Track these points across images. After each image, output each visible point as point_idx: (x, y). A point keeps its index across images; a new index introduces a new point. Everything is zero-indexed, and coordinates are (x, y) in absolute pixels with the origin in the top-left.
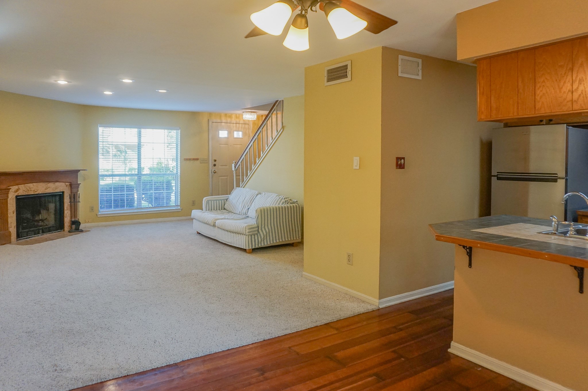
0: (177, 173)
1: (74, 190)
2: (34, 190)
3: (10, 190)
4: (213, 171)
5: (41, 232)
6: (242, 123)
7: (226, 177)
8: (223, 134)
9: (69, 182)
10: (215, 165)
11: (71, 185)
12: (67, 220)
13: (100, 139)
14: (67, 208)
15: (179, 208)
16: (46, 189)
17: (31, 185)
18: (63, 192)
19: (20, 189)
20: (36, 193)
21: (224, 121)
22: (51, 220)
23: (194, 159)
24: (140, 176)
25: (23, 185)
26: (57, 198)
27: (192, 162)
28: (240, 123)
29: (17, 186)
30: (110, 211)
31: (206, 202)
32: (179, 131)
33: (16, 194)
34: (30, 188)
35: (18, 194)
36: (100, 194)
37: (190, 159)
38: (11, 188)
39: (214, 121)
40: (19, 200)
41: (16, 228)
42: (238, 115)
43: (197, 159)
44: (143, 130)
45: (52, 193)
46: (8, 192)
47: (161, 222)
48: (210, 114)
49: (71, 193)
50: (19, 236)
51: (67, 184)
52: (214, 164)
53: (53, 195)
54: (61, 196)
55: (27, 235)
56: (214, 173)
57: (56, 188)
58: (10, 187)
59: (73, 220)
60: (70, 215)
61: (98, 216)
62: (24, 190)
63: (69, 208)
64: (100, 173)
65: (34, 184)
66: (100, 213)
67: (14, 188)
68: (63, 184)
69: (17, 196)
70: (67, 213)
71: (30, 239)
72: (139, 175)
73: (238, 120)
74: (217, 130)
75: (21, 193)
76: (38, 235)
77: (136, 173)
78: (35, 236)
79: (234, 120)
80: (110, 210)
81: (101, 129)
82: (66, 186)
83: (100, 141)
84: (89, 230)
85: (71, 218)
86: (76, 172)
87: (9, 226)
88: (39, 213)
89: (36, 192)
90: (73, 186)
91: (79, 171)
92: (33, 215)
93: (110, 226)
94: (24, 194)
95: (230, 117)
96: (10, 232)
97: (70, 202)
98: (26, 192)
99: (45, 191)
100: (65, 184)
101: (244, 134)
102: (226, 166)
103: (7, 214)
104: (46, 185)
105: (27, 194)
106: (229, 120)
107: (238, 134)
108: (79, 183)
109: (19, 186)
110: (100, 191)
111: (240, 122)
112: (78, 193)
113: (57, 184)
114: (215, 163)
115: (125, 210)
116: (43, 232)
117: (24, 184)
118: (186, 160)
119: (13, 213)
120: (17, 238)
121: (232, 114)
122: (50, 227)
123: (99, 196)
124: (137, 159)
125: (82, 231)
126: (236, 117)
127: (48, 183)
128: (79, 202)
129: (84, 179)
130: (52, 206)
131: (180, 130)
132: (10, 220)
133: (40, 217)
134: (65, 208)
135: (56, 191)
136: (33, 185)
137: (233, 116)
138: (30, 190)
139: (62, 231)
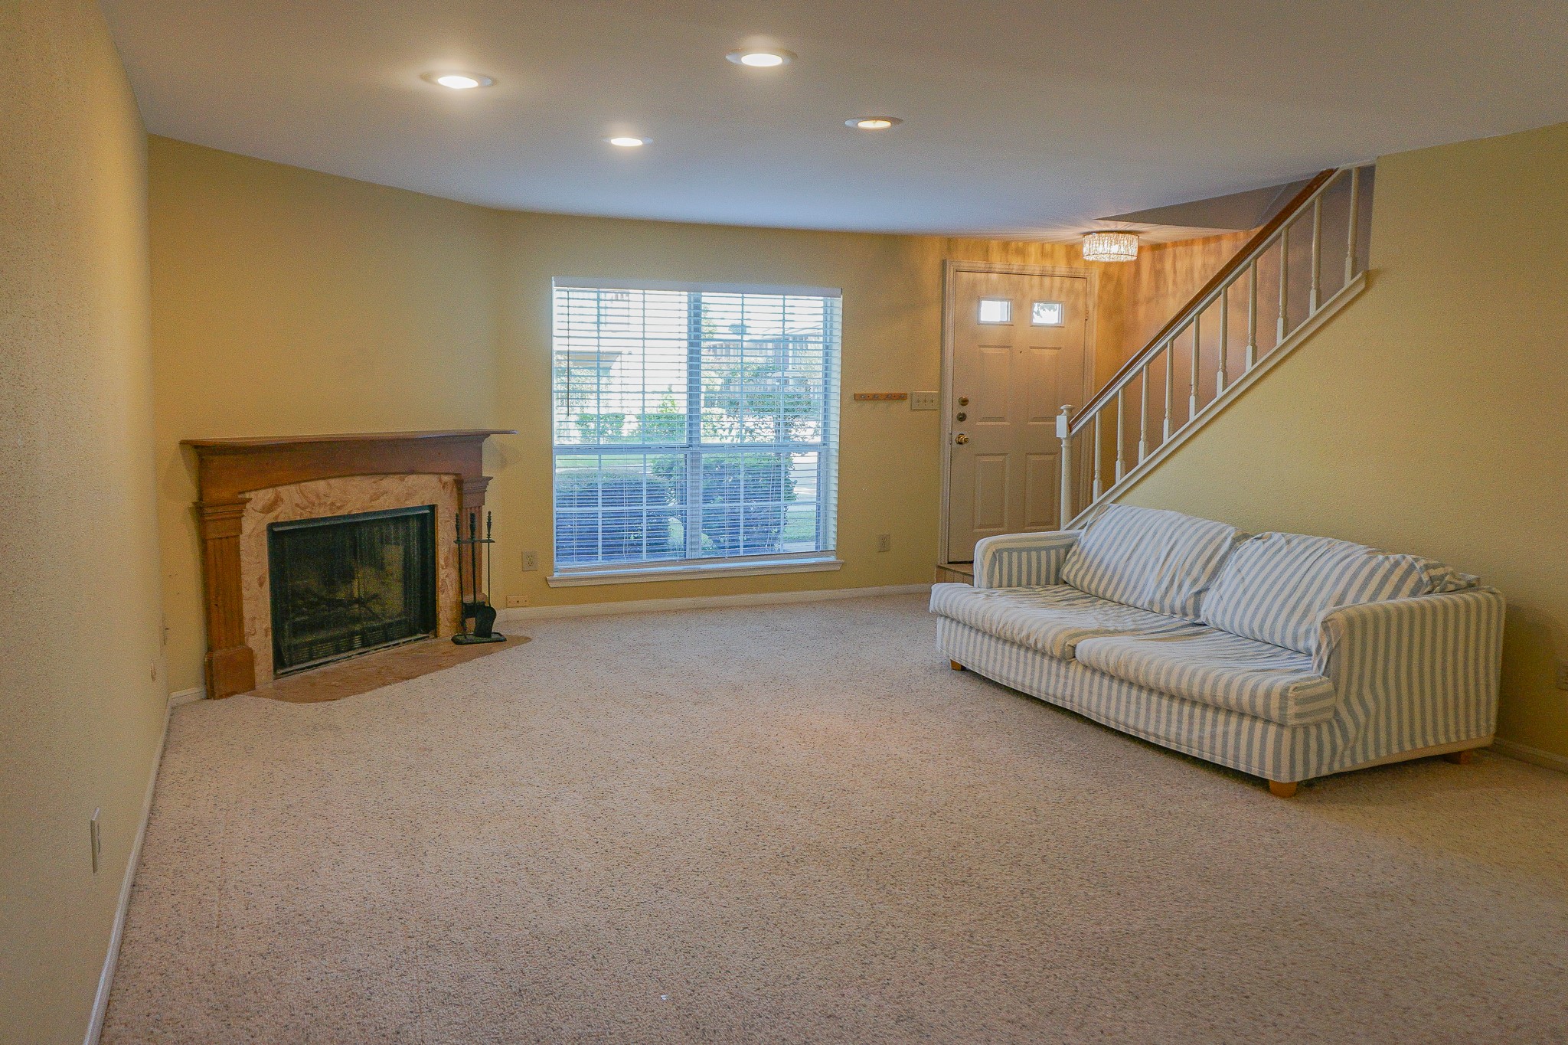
0: (824, 444)
1: (471, 500)
2: (333, 504)
3: (248, 506)
4: (955, 437)
5: (357, 641)
6: (1065, 274)
7: (1000, 459)
8: (993, 312)
9: (455, 474)
10: (962, 418)
11: (459, 483)
12: (447, 599)
13: (556, 325)
14: (446, 559)
15: (832, 559)
16: (374, 498)
17: (320, 486)
18: (432, 508)
19: (282, 500)
20: (340, 513)
21: (998, 265)
22: (394, 601)
23: (889, 397)
24: (698, 454)
25: (293, 488)
26: (414, 526)
27: (882, 405)
28: (1057, 273)
29: (271, 489)
30: (591, 569)
32: (838, 302)
33: (270, 518)
34: (318, 496)
35: (277, 517)
36: (556, 509)
37: (875, 398)
38: (250, 500)
39: (965, 265)
40: (279, 537)
41: (270, 637)
42: (1048, 247)
43: (902, 397)
44: (707, 298)
45: (395, 510)
46: (241, 511)
47: (772, 605)
48: (950, 242)
49: (460, 509)
50: (281, 661)
51: (445, 478)
52: (960, 414)
53: (400, 519)
54: (426, 519)
55: (311, 655)
56: (960, 443)
57: (409, 495)
58: (247, 496)
59: (469, 599)
60: (456, 585)
61: (551, 584)
62: (297, 505)
63: (453, 560)
64: (556, 442)
65: (332, 481)
66: (556, 575)
67: (261, 498)
68: (434, 479)
69: (271, 526)
70: (446, 575)
71: (323, 668)
72: (693, 447)
73: (1048, 264)
74: (975, 296)
75: (286, 513)
76: (350, 653)
77: (684, 440)
78: (338, 657)
79: (1034, 264)
80: (593, 563)
81: (558, 294)
82: (444, 487)
83: (555, 332)
84: (522, 633)
85: (461, 592)
86: (474, 442)
87: (246, 630)
88: (348, 576)
89: (339, 508)
90: (466, 487)
91: (487, 434)
92: (329, 583)
93: (597, 617)
94: (298, 518)
95: (1021, 252)
96: (251, 651)
97: (458, 541)
98: (303, 509)
99: (373, 504)
100: (440, 480)
101: (1071, 312)
102: (1002, 419)
103: (239, 589)
104: (374, 486)
105: (306, 516)
106: (1016, 263)
107: (1047, 316)
108: (485, 474)
109: (280, 489)
110: (555, 501)
111: (1057, 269)
112: (485, 510)
113: (412, 480)
114: (963, 409)
115: (645, 565)
116: (366, 643)
117: (299, 482)
118: (860, 398)
119: (261, 585)
120: (275, 670)
121: (1027, 243)
122: (390, 625)
123: (555, 516)
124: (685, 396)
125: (501, 639)
126: (1044, 254)
127: (381, 477)
128: (489, 541)
129: (504, 463)
130: (394, 555)
131: (841, 299)
132: (248, 610)
133: (357, 589)
134: (441, 562)
135: (410, 504)
136: (329, 485)
137: (1033, 250)
138: (317, 502)
139: (431, 636)
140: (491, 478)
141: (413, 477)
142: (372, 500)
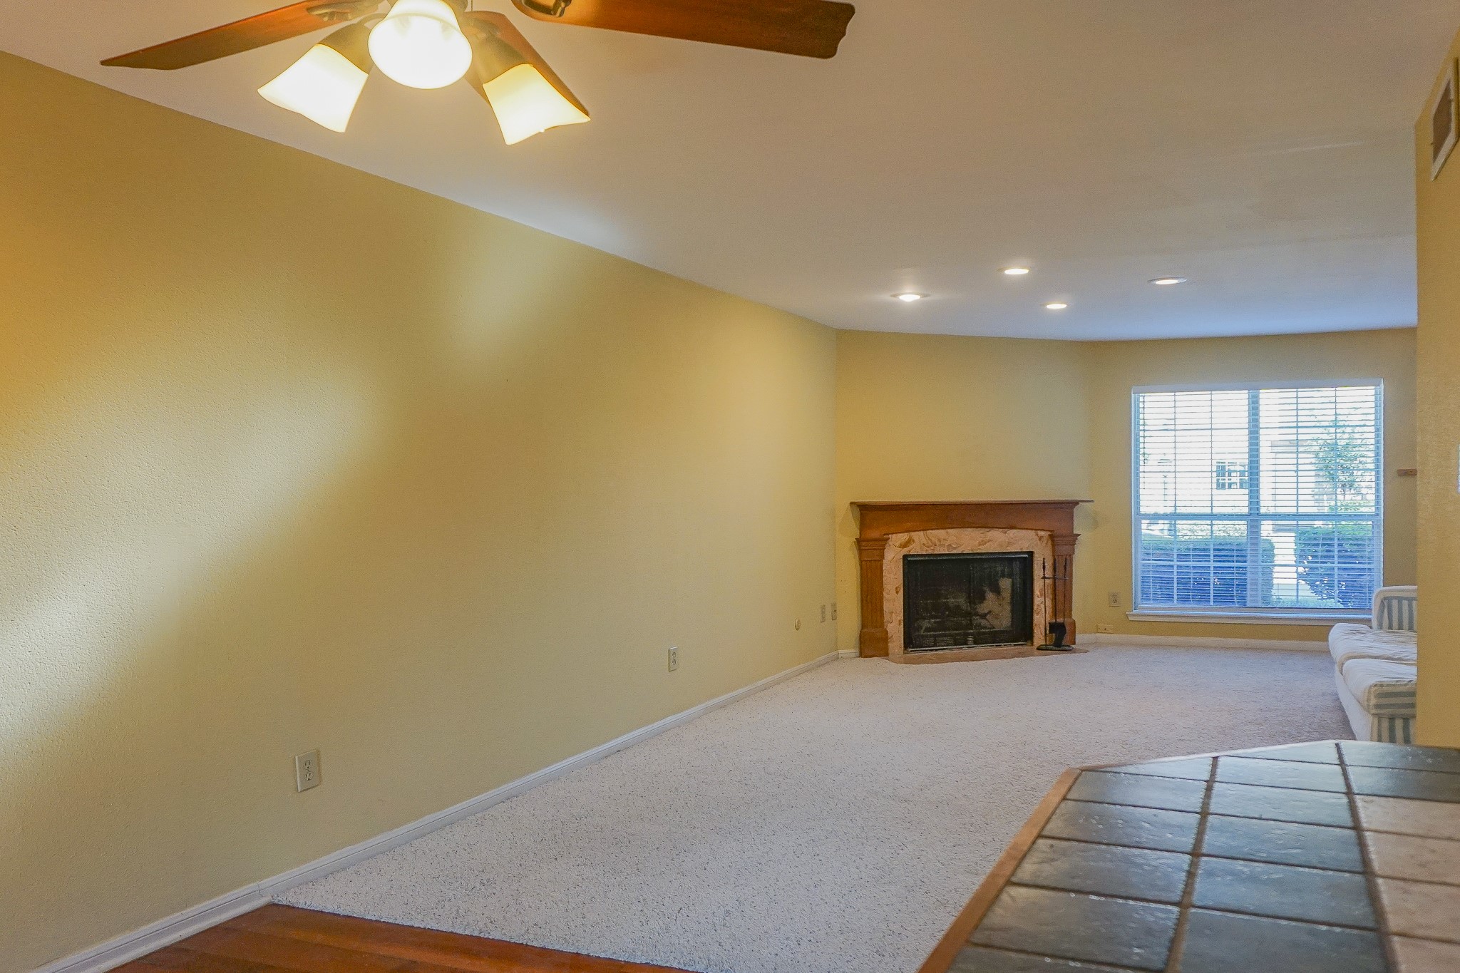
0: (1377, 513)
1: (1063, 550)
2: (950, 545)
3: (890, 542)
5: (971, 640)
9: (1049, 531)
11: (1052, 537)
12: (1041, 619)
14: (1042, 590)
16: (983, 543)
17: (941, 533)
18: (1031, 554)
19: (913, 540)
20: (955, 552)
22: (1004, 615)
24: (1257, 521)
25: (920, 533)
26: (1017, 567)
29: (907, 533)
30: (1169, 609)
31: (1379, 601)
32: (1382, 389)
33: (906, 550)
34: (939, 540)
35: (910, 551)
36: (1140, 561)
38: (889, 538)
40: (910, 563)
41: (902, 626)
44: (1262, 394)
45: (999, 553)
46: (884, 546)
49: (1054, 556)
50: (909, 642)
51: (1041, 533)
53: (1003, 559)
54: (1026, 561)
55: (935, 643)
57: (1012, 544)
58: (887, 536)
60: (1048, 610)
61: (1130, 618)
62: (924, 544)
63: (1048, 591)
64: (1142, 510)
65: (949, 530)
66: (1137, 612)
67: (897, 537)
68: (1032, 533)
69: (905, 556)
70: (1042, 602)
71: (940, 653)
75: (915, 549)
76: (965, 646)
77: (1246, 510)
78: (956, 647)
82: (1040, 539)
85: (1054, 615)
86: (1066, 508)
87: (886, 618)
89: (955, 548)
90: (1058, 539)
91: (1076, 503)
93: (1162, 646)
94: (924, 553)
96: (889, 633)
98: (928, 546)
100: (1037, 535)
103: (883, 593)
104: (982, 535)
105: (930, 552)
108: (1075, 532)
109: (912, 533)
110: (1140, 556)
113: (1012, 533)
117: (925, 530)
118: (1403, 473)
119: (897, 593)
120: (904, 648)
122: (996, 633)
125: (1067, 650)
127: (988, 530)
129: (1095, 524)
130: (1005, 584)
132: (888, 607)
134: (1038, 592)
135: (1010, 549)
136: (947, 533)
138: (938, 543)
139: (1029, 644)
140: (1079, 535)
141: (1015, 531)
142: (980, 545)
